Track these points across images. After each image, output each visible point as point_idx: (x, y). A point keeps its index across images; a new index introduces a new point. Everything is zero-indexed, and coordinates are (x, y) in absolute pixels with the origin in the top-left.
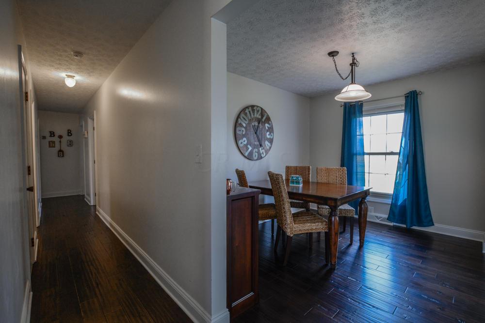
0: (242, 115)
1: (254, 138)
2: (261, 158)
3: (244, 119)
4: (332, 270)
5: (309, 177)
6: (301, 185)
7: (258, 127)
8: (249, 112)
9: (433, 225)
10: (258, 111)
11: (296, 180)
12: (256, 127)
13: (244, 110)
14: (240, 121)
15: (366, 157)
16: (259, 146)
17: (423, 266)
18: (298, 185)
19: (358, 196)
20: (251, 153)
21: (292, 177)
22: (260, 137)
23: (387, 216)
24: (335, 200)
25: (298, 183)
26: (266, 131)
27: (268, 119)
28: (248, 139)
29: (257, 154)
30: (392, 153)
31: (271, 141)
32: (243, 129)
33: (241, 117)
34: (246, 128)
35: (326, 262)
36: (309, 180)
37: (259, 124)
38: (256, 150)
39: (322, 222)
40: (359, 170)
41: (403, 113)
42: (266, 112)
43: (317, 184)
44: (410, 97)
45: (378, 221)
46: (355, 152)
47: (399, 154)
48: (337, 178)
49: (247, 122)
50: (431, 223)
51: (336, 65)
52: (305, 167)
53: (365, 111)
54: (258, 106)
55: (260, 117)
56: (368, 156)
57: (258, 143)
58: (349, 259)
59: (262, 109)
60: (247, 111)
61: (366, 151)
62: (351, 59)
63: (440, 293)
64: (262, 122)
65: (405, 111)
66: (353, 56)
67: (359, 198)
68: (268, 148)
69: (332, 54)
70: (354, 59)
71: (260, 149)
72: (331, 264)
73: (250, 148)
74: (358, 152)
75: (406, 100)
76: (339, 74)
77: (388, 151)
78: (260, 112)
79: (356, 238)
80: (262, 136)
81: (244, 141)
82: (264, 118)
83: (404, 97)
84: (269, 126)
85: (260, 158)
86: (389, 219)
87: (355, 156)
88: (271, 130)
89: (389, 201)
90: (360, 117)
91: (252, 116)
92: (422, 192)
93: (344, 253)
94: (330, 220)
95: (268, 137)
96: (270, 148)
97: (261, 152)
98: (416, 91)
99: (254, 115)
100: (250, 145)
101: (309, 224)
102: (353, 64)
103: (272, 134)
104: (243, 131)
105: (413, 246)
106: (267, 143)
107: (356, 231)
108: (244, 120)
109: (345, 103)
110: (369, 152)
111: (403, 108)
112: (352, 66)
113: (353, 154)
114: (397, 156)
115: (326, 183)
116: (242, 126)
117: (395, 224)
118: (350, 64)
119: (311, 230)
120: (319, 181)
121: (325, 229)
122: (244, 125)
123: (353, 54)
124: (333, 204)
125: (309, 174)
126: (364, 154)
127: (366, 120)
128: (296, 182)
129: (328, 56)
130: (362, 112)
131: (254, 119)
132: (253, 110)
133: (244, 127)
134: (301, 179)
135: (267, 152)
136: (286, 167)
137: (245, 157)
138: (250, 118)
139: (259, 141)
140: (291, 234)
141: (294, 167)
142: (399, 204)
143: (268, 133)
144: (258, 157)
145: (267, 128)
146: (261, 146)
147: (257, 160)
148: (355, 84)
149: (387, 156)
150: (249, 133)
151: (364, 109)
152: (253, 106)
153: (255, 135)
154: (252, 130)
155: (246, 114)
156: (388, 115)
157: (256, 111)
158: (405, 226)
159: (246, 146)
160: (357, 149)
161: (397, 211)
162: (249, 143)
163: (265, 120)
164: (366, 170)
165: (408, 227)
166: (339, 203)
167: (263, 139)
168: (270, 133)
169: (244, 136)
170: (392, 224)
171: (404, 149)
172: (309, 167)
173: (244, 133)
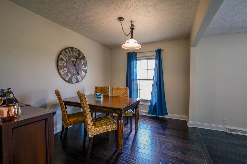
0: (63, 53)
1: (73, 69)
2: (79, 82)
3: (65, 55)
4: (119, 154)
5: (108, 93)
6: (102, 99)
7: (76, 62)
8: (69, 51)
9: (168, 114)
10: (76, 52)
11: (99, 96)
12: (75, 62)
13: (65, 49)
14: (61, 57)
15: (138, 81)
16: (77, 74)
17: (166, 140)
18: (100, 99)
19: (134, 105)
20: (71, 79)
21: (97, 94)
22: (78, 68)
23: (147, 111)
24: (121, 110)
25: (100, 97)
26: (82, 65)
27: (84, 58)
28: (68, 69)
29: (75, 79)
30: (150, 80)
31: (86, 71)
32: (65, 62)
33: (63, 54)
34: (66, 62)
35: (116, 149)
36: (108, 94)
37: (77, 60)
38: (75, 77)
39: (113, 124)
40: (135, 88)
41: (155, 60)
42: (82, 53)
43: (113, 98)
44: (158, 52)
45: (144, 114)
46: (133, 79)
47: (153, 80)
48: (124, 93)
49: (67, 58)
50: (167, 114)
51: (122, 26)
52: (106, 87)
53: (138, 57)
54: (76, 49)
55: (77, 56)
56: (139, 81)
57: (76, 72)
58: (130, 143)
59: (79, 51)
60: (67, 50)
61: (138, 78)
62: (131, 24)
63: (177, 158)
64: (79, 59)
65: (156, 58)
66: (132, 23)
67: (135, 105)
68: (84, 75)
69: (120, 19)
70: (132, 25)
71: (78, 76)
72: (119, 151)
73: (70, 75)
74: (134, 79)
75: (156, 53)
76: (124, 32)
77: (148, 79)
78: (78, 52)
79: (134, 127)
80: (79, 68)
81: (65, 70)
82: (81, 57)
83: (155, 52)
84: (84, 62)
85: (77, 81)
86: (149, 113)
87: (133, 81)
88: (86, 64)
89: (149, 104)
90: (135, 61)
91: (72, 54)
92: (163, 99)
93: (127, 139)
94: (118, 123)
95: (84, 69)
96: (85, 75)
97: (78, 78)
98: (160, 49)
99: (73, 53)
100: (70, 73)
101: (104, 127)
102: (132, 28)
103: (86, 67)
104: (64, 64)
105: (161, 127)
106: (82, 72)
107: (134, 122)
108: (65, 57)
109: (128, 53)
110: (139, 79)
111: (155, 57)
112: (131, 29)
113: (132, 80)
114: (152, 81)
115: (118, 97)
116: (63, 60)
117: (151, 115)
118: (130, 27)
119: (106, 130)
120: (114, 95)
121: (115, 128)
122: (65, 60)
123: (132, 21)
124: (119, 113)
125: (108, 91)
126: (137, 80)
127: (138, 62)
128: (99, 97)
129: (118, 20)
130: (136, 58)
131: (73, 57)
132: (72, 51)
133: (65, 61)
134: (102, 95)
135: (83, 78)
136: (95, 87)
137: (66, 81)
138: (70, 55)
139: (77, 71)
140: (92, 136)
141: (100, 87)
142: (153, 105)
143: (84, 66)
144: (76, 81)
145: (83, 63)
146: (78, 74)
147: (75, 83)
148: (133, 39)
149: (148, 81)
150: (69, 65)
151: (137, 56)
152: (72, 48)
153: (74, 67)
154: (72, 63)
155: (66, 52)
156: (148, 60)
157: (74, 52)
158: (156, 116)
159: (67, 74)
160: (134, 78)
161: (152, 109)
162: (69, 72)
163: (81, 58)
164: (138, 88)
165: (157, 117)
166: (123, 112)
167: (80, 70)
168: (85, 66)
169: (65, 67)
170: (150, 115)
171: (155, 78)
172: (108, 87)
173: (65, 65)
